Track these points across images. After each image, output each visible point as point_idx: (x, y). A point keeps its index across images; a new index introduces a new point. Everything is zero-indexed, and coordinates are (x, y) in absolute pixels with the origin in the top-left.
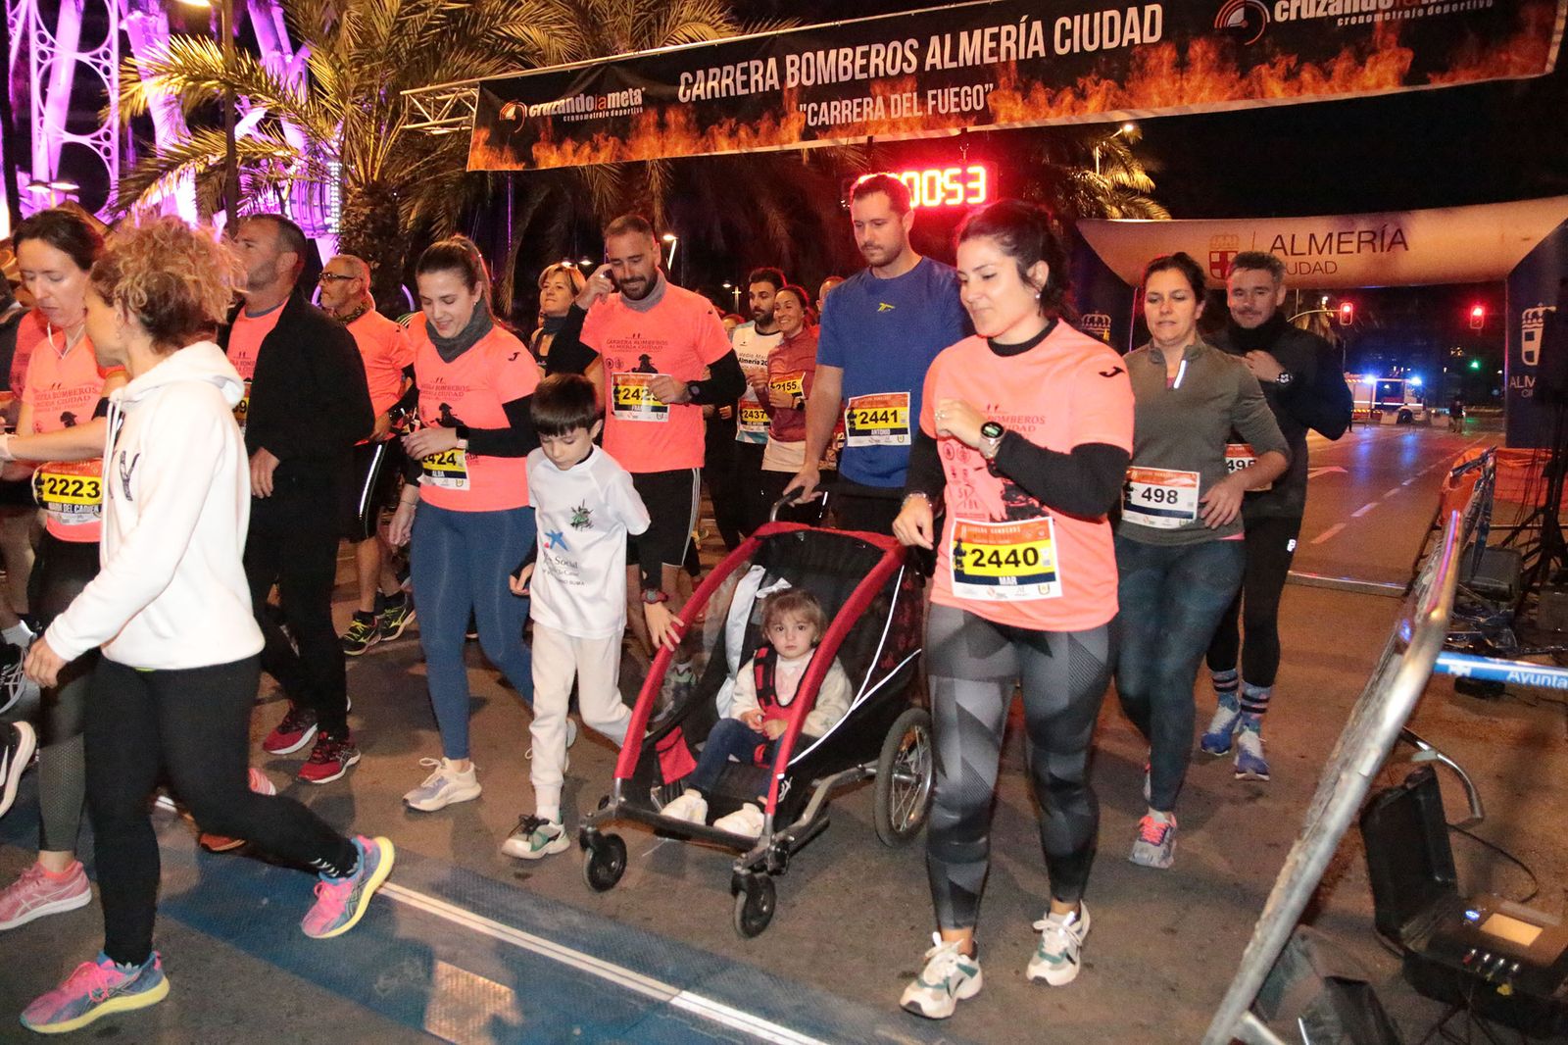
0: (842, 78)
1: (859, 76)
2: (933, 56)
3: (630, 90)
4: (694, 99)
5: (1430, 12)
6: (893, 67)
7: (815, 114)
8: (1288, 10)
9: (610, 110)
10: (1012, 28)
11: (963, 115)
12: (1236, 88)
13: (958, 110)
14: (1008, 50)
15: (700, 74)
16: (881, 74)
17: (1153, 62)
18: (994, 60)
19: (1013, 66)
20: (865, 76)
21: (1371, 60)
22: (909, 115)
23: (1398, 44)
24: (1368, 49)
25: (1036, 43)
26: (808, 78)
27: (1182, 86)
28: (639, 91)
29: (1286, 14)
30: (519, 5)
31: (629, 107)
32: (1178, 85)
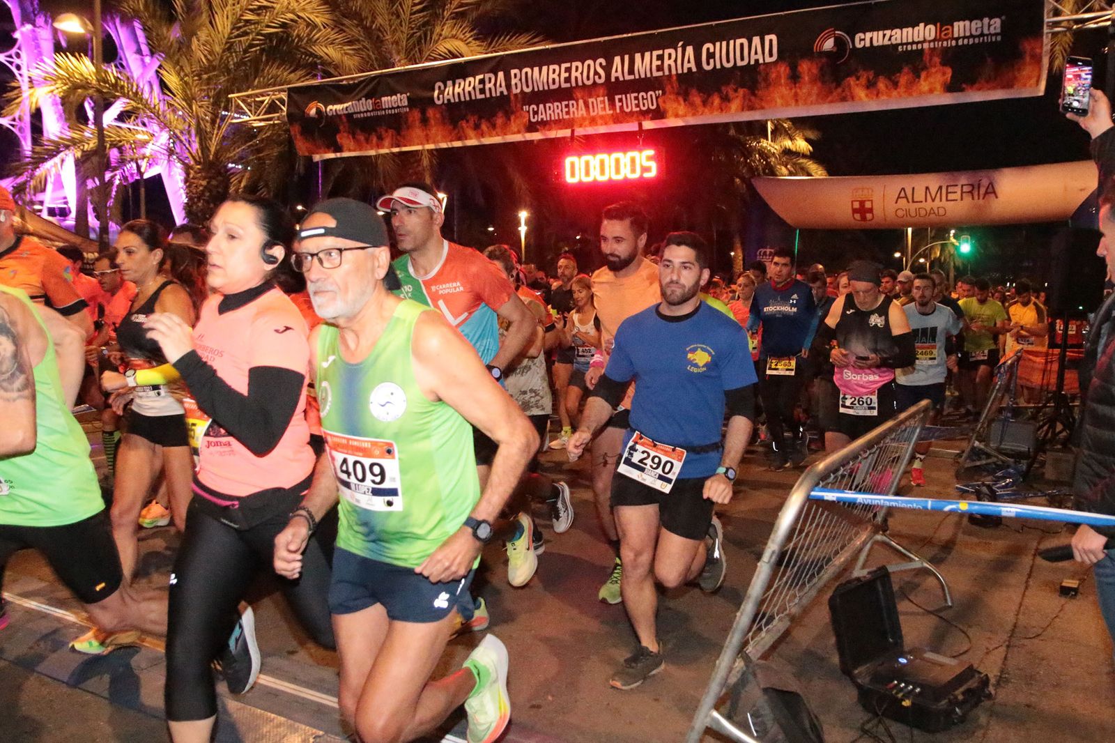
0: (552, 87)
1: (564, 85)
2: (616, 71)
3: (398, 95)
4: (446, 102)
5: (960, 43)
6: (588, 78)
7: (536, 113)
8: (864, 39)
9: (385, 110)
10: (672, 51)
11: (642, 113)
12: (833, 94)
13: (638, 109)
14: (670, 66)
15: (450, 83)
16: (580, 84)
17: (773, 76)
18: (660, 74)
19: (675, 78)
20: (568, 85)
21: (923, 75)
22: (604, 113)
23: (941, 64)
24: (921, 67)
25: (689, 62)
26: (528, 86)
27: (796, 92)
28: (404, 95)
29: (862, 43)
30: (320, 30)
31: (398, 107)
32: (793, 91)
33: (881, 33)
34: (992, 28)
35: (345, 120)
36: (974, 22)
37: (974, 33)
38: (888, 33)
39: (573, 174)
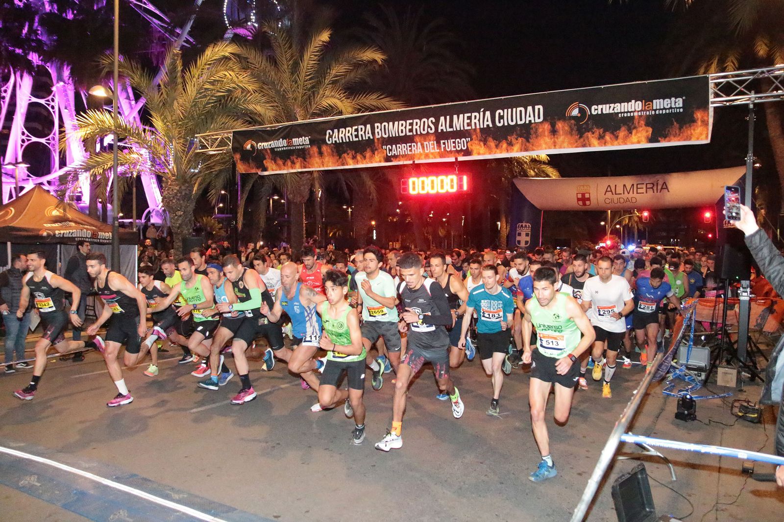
0: (401, 134)
1: (408, 134)
2: (442, 126)
3: (303, 137)
4: (334, 142)
5: (657, 112)
6: (424, 130)
7: (390, 150)
8: (597, 109)
9: (295, 146)
10: (477, 114)
11: (457, 152)
12: (578, 142)
13: (455, 149)
14: (475, 123)
15: (336, 131)
16: (419, 133)
17: (541, 130)
18: (470, 128)
19: (478, 131)
20: (411, 134)
21: (634, 132)
22: (433, 151)
23: (645, 125)
24: (633, 127)
25: (487, 121)
26: (385, 134)
27: (554, 140)
28: (307, 138)
29: (596, 111)
30: (251, 94)
31: (303, 145)
32: (553, 140)
33: (608, 105)
34: (677, 104)
35: (269, 152)
36: (666, 100)
37: (666, 107)
38: (612, 105)
39: (414, 189)
